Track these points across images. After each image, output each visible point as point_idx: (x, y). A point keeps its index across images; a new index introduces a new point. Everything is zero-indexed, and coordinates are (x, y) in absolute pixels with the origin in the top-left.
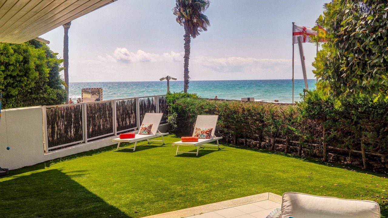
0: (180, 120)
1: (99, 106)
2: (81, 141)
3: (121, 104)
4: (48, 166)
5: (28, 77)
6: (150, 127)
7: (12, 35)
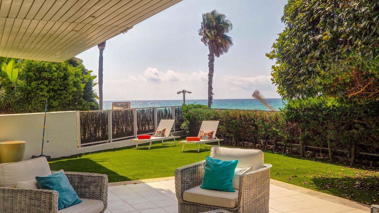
0: (192, 126)
1: (122, 113)
2: (107, 141)
3: (141, 112)
4: (80, 157)
5: (67, 91)
6: (164, 130)
7: (56, 55)
